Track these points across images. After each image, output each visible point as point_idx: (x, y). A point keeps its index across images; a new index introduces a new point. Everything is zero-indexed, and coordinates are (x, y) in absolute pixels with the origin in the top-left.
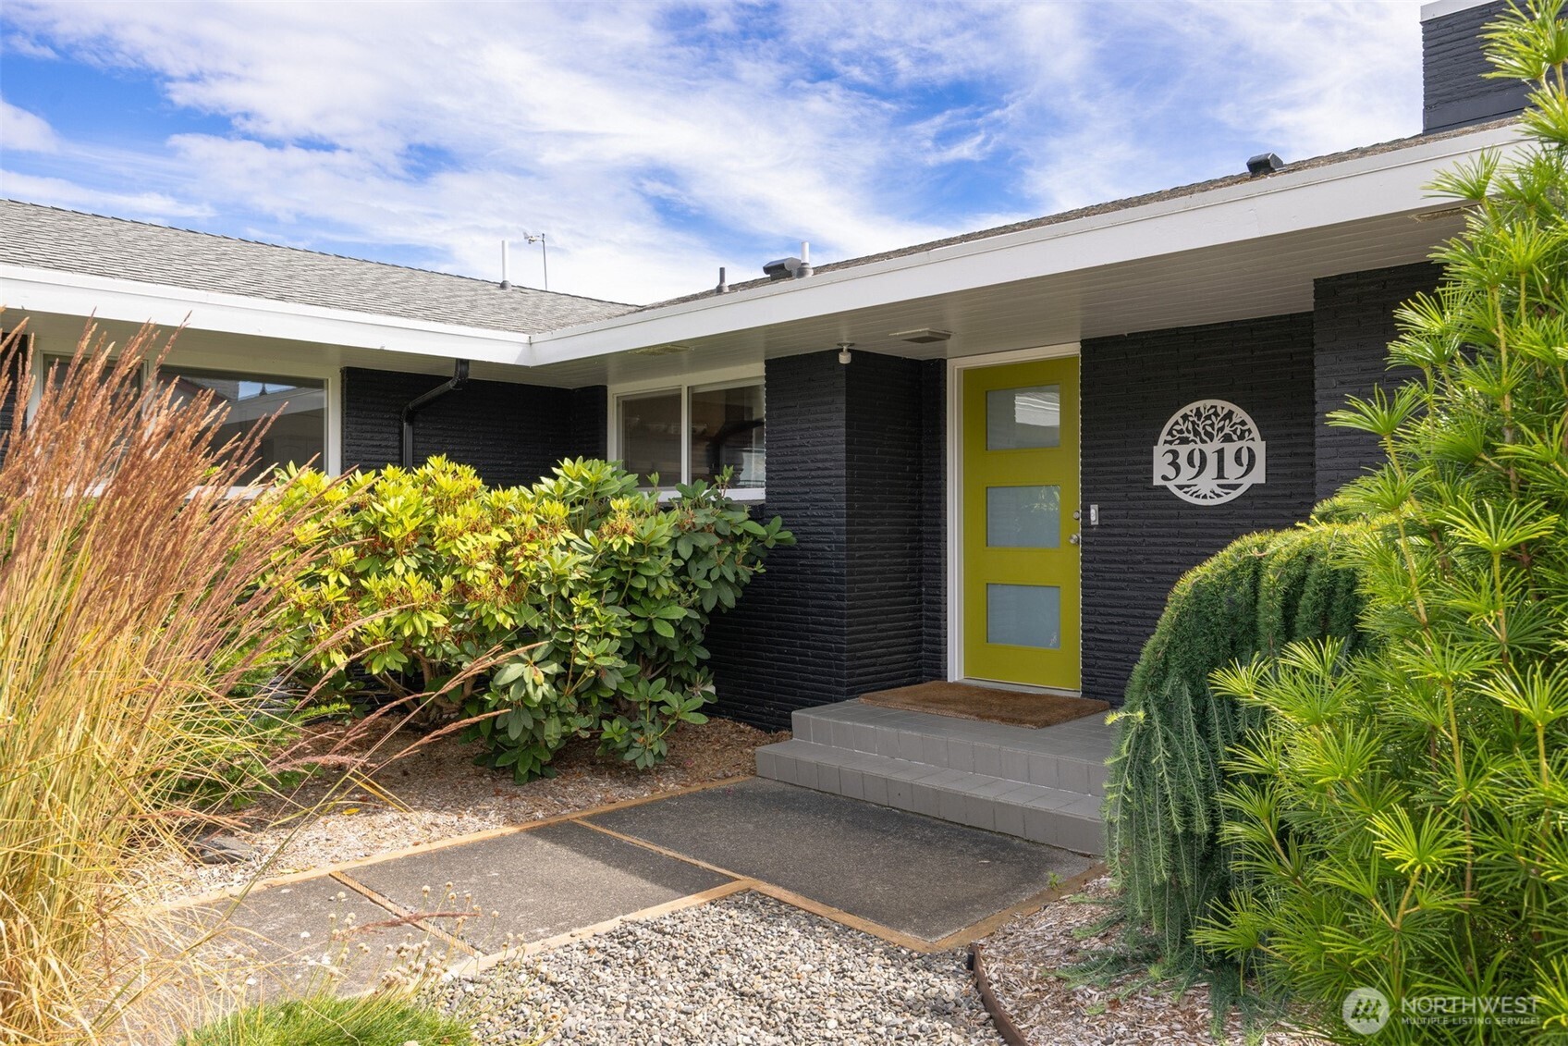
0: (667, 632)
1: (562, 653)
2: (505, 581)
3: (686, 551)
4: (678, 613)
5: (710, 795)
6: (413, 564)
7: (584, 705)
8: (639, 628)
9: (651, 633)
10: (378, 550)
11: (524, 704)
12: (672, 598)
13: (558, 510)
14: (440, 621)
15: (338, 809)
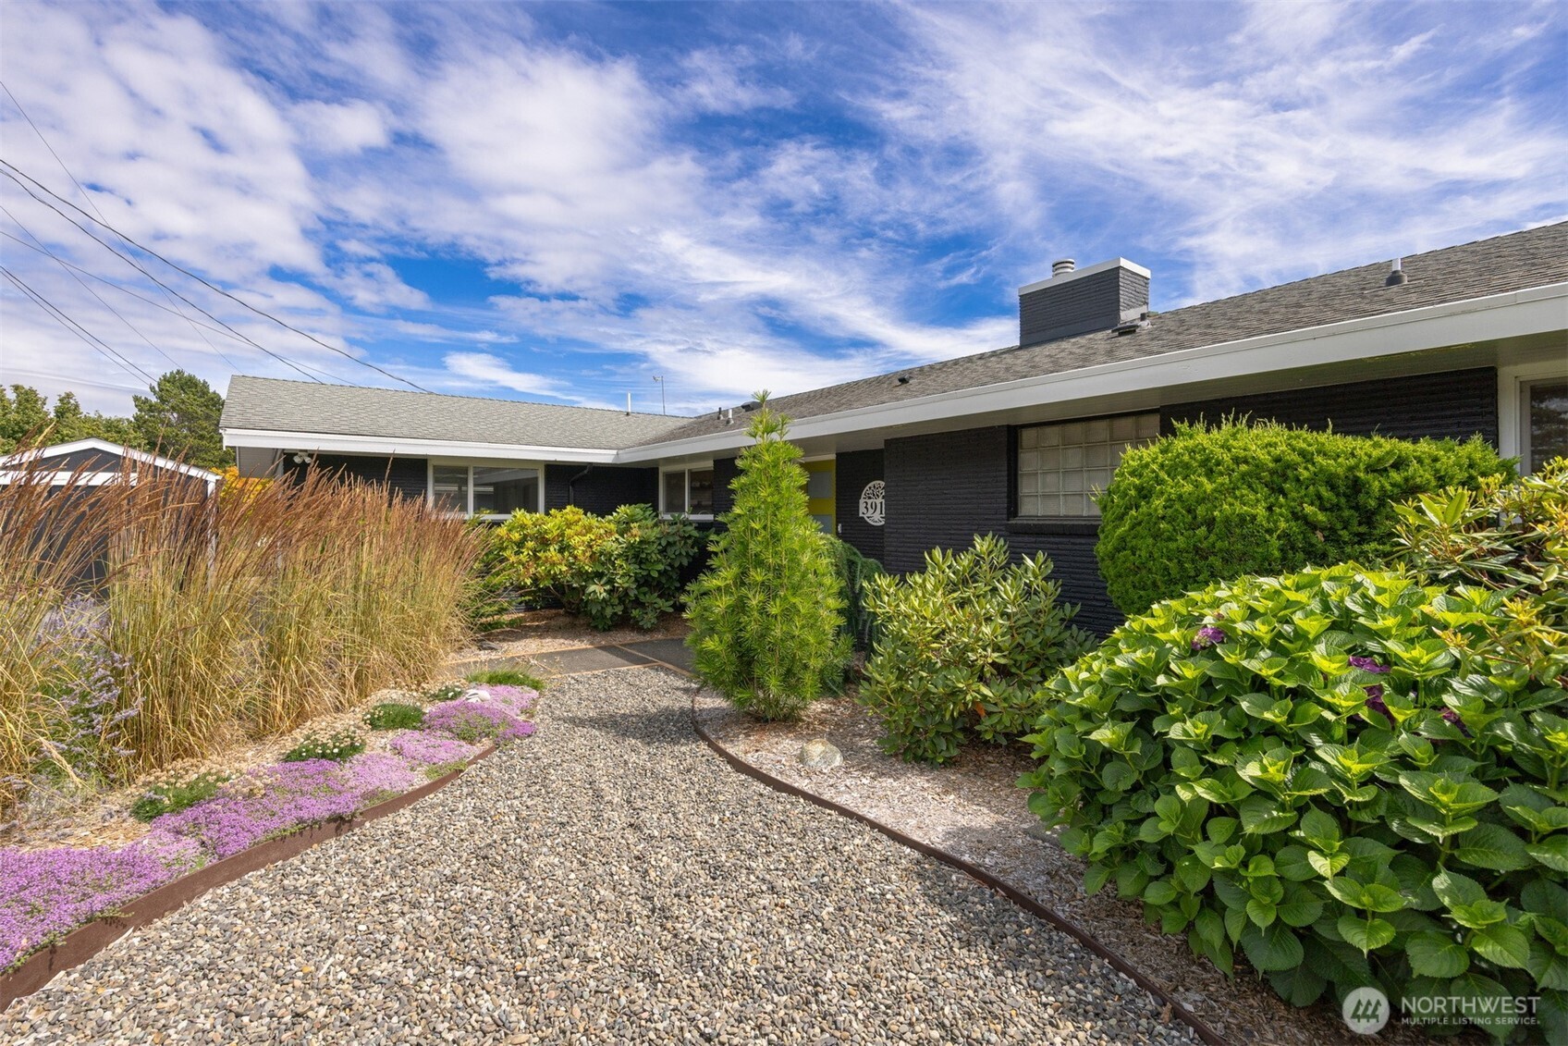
0: (655, 575)
1: (611, 581)
2: (588, 554)
3: (664, 543)
4: (661, 567)
5: (673, 640)
6: (557, 547)
7: (621, 601)
8: (645, 573)
9: (649, 575)
10: (544, 542)
11: (596, 601)
12: (659, 561)
13: (613, 527)
14: (564, 568)
15: (531, 637)
